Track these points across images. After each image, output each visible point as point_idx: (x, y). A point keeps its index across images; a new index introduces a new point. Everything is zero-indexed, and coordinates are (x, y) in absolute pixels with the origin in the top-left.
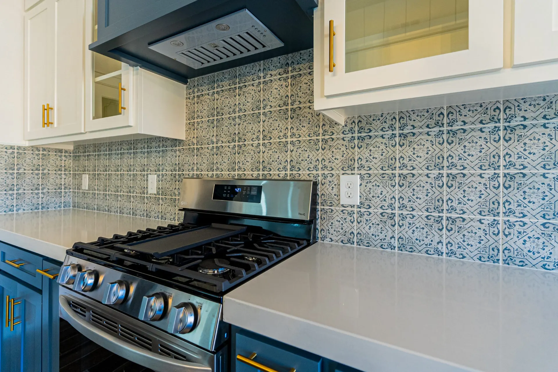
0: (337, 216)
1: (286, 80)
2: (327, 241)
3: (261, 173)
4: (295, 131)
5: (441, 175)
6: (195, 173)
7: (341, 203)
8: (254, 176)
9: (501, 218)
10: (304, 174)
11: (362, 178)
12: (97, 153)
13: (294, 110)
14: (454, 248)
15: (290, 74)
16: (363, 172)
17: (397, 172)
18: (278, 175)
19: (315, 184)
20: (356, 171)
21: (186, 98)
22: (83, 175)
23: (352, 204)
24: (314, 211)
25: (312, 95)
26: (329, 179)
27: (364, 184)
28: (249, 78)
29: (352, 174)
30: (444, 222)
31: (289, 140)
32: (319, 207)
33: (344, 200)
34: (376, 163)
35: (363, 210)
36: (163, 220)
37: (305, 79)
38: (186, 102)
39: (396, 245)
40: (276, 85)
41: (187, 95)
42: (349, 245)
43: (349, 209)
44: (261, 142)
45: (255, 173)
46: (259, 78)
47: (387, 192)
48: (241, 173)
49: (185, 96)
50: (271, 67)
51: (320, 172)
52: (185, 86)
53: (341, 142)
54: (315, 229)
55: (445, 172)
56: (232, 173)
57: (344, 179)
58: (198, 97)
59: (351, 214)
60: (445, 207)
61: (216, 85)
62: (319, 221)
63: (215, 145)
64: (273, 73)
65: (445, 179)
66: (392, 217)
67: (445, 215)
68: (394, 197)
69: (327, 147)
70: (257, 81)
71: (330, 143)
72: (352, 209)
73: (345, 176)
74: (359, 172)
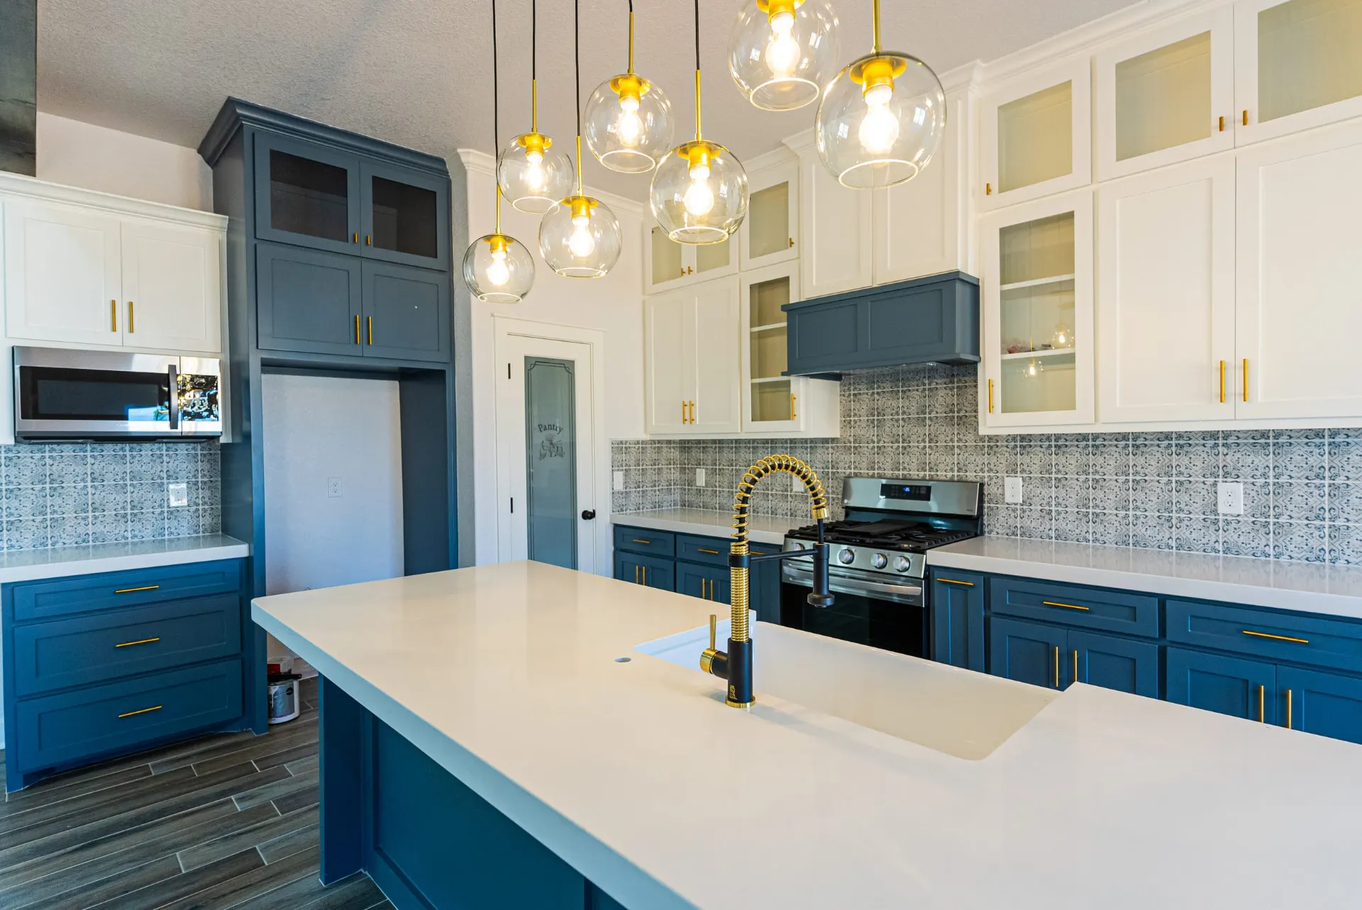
0: (1003, 513)
1: (952, 389)
2: (993, 535)
3: (927, 473)
4: (961, 436)
5: (1087, 480)
6: (853, 471)
7: (1006, 501)
8: (921, 476)
9: (1131, 513)
10: (971, 476)
11: (1024, 480)
12: (717, 445)
13: (960, 418)
14: (1098, 536)
15: (956, 385)
16: (1025, 475)
17: (1053, 476)
18: (946, 476)
19: (982, 485)
20: (1019, 474)
21: (840, 395)
22: (697, 470)
23: (1016, 502)
24: (981, 508)
25: (977, 405)
26: (994, 480)
27: (1026, 485)
28: (913, 384)
29: (1015, 477)
30: (1090, 516)
31: (956, 444)
32: (986, 505)
33: (1008, 499)
34: (1035, 468)
35: (1025, 507)
36: (793, 518)
37: (971, 391)
38: (841, 399)
39: (1053, 535)
40: (942, 393)
41: (841, 391)
42: (1013, 537)
43: (1013, 506)
44: (927, 444)
45: (921, 474)
46: (925, 385)
47: (1045, 492)
48: (905, 472)
49: (839, 393)
50: (937, 376)
51: (986, 474)
52: (838, 383)
53: (1005, 449)
54: (982, 524)
55: (1091, 477)
56: (897, 472)
57: (1009, 482)
58: (855, 395)
59: (1016, 510)
60: (1091, 504)
61: (876, 386)
62: (985, 517)
63: (876, 445)
64: (939, 381)
65: (1090, 483)
66: (1050, 512)
67: (1091, 510)
68: (1051, 497)
69: (992, 453)
70: (922, 387)
71: (995, 449)
72: (1016, 506)
73: (1009, 478)
74: (1021, 475)
